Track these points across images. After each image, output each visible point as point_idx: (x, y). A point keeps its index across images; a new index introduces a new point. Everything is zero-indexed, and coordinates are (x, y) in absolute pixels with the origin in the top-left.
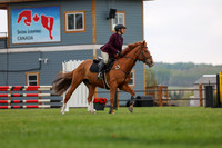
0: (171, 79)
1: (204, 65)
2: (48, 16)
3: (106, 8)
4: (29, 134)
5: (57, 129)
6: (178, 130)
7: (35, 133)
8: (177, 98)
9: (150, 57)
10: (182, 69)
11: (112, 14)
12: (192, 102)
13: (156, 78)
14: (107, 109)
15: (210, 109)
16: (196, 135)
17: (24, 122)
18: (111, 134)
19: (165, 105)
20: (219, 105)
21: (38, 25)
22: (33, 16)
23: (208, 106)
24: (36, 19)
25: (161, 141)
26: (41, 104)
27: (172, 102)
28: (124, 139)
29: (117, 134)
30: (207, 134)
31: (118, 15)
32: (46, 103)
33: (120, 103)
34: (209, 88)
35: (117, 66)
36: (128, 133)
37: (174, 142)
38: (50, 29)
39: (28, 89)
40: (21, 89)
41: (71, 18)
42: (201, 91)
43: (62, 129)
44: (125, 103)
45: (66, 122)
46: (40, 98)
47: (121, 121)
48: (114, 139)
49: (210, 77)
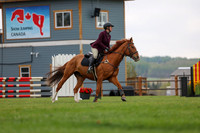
0: (150, 71)
1: (180, 59)
2: (39, 14)
3: (91, 7)
4: (22, 120)
5: (47, 116)
6: (155, 116)
7: (27, 120)
8: (155, 88)
9: (137, 52)
10: (160, 62)
11: (97, 12)
12: (168, 92)
13: (136, 70)
14: (92, 99)
15: (184, 98)
16: (172, 121)
17: (17, 110)
18: (96, 121)
19: (144, 94)
20: (193, 94)
21: (30, 22)
22: (25, 15)
23: (183, 95)
24: (28, 17)
25: (141, 127)
26: (32, 93)
27: (151, 92)
28: (107, 125)
29: (101, 120)
30: (182, 121)
31: (102, 13)
32: (37, 93)
33: (104, 93)
34: (184, 80)
35: (106, 61)
36: (111, 120)
37: (152, 127)
38: (41, 26)
39: (21, 80)
40: (15, 80)
41: (59, 16)
42: (176, 82)
43: (51, 116)
44: (108, 93)
45: (55, 110)
46: (32, 88)
47: (104, 109)
48: (98, 125)
49: (185, 70)
